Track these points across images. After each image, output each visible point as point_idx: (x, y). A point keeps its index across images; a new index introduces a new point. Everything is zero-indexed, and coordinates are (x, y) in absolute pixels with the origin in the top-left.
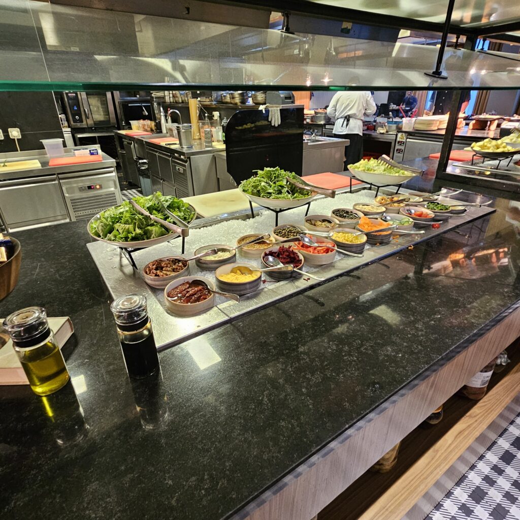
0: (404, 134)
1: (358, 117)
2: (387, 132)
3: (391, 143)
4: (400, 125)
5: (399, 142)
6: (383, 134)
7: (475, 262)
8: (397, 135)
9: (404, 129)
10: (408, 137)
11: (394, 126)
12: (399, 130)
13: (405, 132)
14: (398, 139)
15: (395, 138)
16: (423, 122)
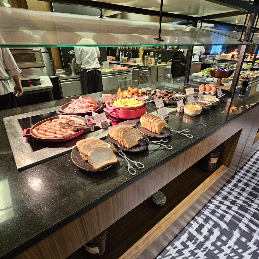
0: (216, 61)
1: (198, 55)
2: (209, 60)
3: (211, 64)
4: (214, 57)
5: (214, 64)
6: (207, 61)
7: (241, 109)
8: (213, 61)
9: (216, 59)
10: (218, 62)
11: (212, 58)
12: (214, 59)
13: (217, 60)
14: (214, 63)
15: (212, 62)
16: (223, 56)
